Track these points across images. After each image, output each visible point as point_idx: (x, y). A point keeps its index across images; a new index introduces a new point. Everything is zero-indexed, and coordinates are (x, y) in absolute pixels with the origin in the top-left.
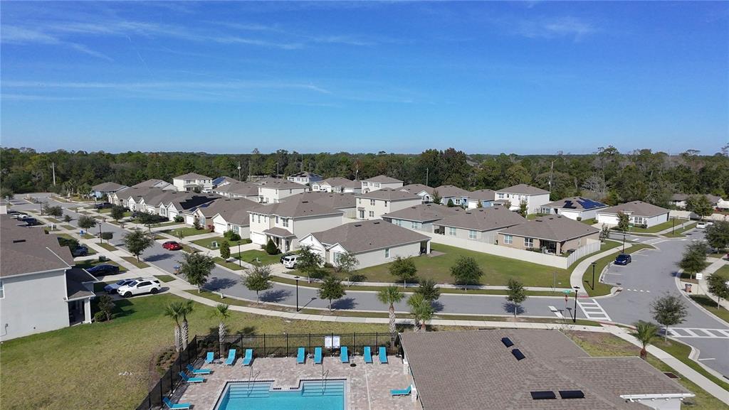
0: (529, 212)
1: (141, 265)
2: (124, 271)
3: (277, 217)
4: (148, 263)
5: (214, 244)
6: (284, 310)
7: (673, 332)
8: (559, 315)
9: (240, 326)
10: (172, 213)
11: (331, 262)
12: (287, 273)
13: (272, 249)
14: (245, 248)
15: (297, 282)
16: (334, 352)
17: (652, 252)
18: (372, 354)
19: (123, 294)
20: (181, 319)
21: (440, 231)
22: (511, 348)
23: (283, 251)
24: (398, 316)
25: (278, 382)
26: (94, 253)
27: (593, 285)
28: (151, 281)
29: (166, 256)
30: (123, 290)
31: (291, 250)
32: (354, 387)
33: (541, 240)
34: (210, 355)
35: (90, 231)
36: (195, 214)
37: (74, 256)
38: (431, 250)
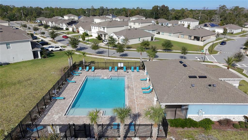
1: (55, 43)
2: (50, 44)
3: (101, 27)
4: (58, 42)
5: (80, 36)
6: (104, 56)
7: (238, 65)
8: (199, 60)
9: (90, 61)
10: (64, 27)
11: (120, 42)
12: (105, 46)
13: (99, 38)
14: (90, 38)
15: (109, 48)
16: (121, 68)
17: (234, 41)
18: (134, 69)
19: (50, 51)
20: (70, 56)
21: (159, 33)
22: (183, 64)
23: (103, 39)
25: (103, 76)
26: (39, 39)
27: (211, 51)
28: (59, 47)
29: (63, 40)
30: (50, 49)
31: (106, 39)
32: (128, 78)
33: (194, 36)
34: (80, 68)
35: (37, 32)
36: (72, 27)
37: (33, 40)
38: (155, 40)
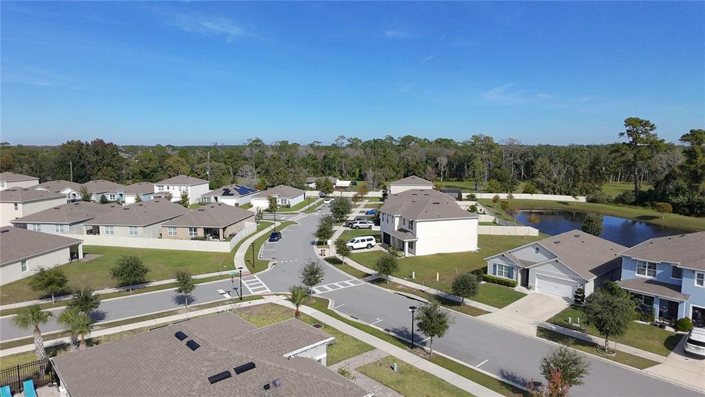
0: (191, 202)
8: (227, 296)
18: (13, 394)
21: (95, 231)
22: (186, 340)
27: (254, 264)
33: (204, 229)
38: (84, 254)
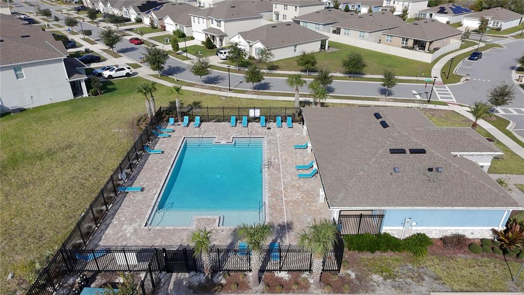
0: (409, 17)
1: (115, 56)
2: (105, 60)
3: (212, 19)
4: (120, 54)
5: (167, 40)
6: (220, 90)
7: (500, 111)
8: (418, 97)
9: (191, 102)
10: (133, 15)
11: (254, 55)
12: (222, 63)
13: (209, 45)
14: (189, 43)
15: (229, 70)
16: (256, 119)
17: (500, 50)
18: (282, 121)
19: (106, 77)
20: (149, 95)
21: (337, 32)
22: (380, 120)
23: (218, 46)
24: (301, 96)
25: (218, 138)
26: (81, 46)
27: (448, 76)
28: (125, 68)
29: (132, 49)
30: (106, 74)
31: (224, 45)
32: (269, 142)
33: (414, 40)
34: (172, 120)
35: (75, 29)
36: (150, 16)
37: (67, 48)
38: (329, 47)
